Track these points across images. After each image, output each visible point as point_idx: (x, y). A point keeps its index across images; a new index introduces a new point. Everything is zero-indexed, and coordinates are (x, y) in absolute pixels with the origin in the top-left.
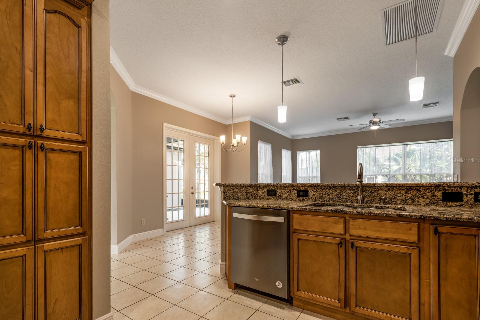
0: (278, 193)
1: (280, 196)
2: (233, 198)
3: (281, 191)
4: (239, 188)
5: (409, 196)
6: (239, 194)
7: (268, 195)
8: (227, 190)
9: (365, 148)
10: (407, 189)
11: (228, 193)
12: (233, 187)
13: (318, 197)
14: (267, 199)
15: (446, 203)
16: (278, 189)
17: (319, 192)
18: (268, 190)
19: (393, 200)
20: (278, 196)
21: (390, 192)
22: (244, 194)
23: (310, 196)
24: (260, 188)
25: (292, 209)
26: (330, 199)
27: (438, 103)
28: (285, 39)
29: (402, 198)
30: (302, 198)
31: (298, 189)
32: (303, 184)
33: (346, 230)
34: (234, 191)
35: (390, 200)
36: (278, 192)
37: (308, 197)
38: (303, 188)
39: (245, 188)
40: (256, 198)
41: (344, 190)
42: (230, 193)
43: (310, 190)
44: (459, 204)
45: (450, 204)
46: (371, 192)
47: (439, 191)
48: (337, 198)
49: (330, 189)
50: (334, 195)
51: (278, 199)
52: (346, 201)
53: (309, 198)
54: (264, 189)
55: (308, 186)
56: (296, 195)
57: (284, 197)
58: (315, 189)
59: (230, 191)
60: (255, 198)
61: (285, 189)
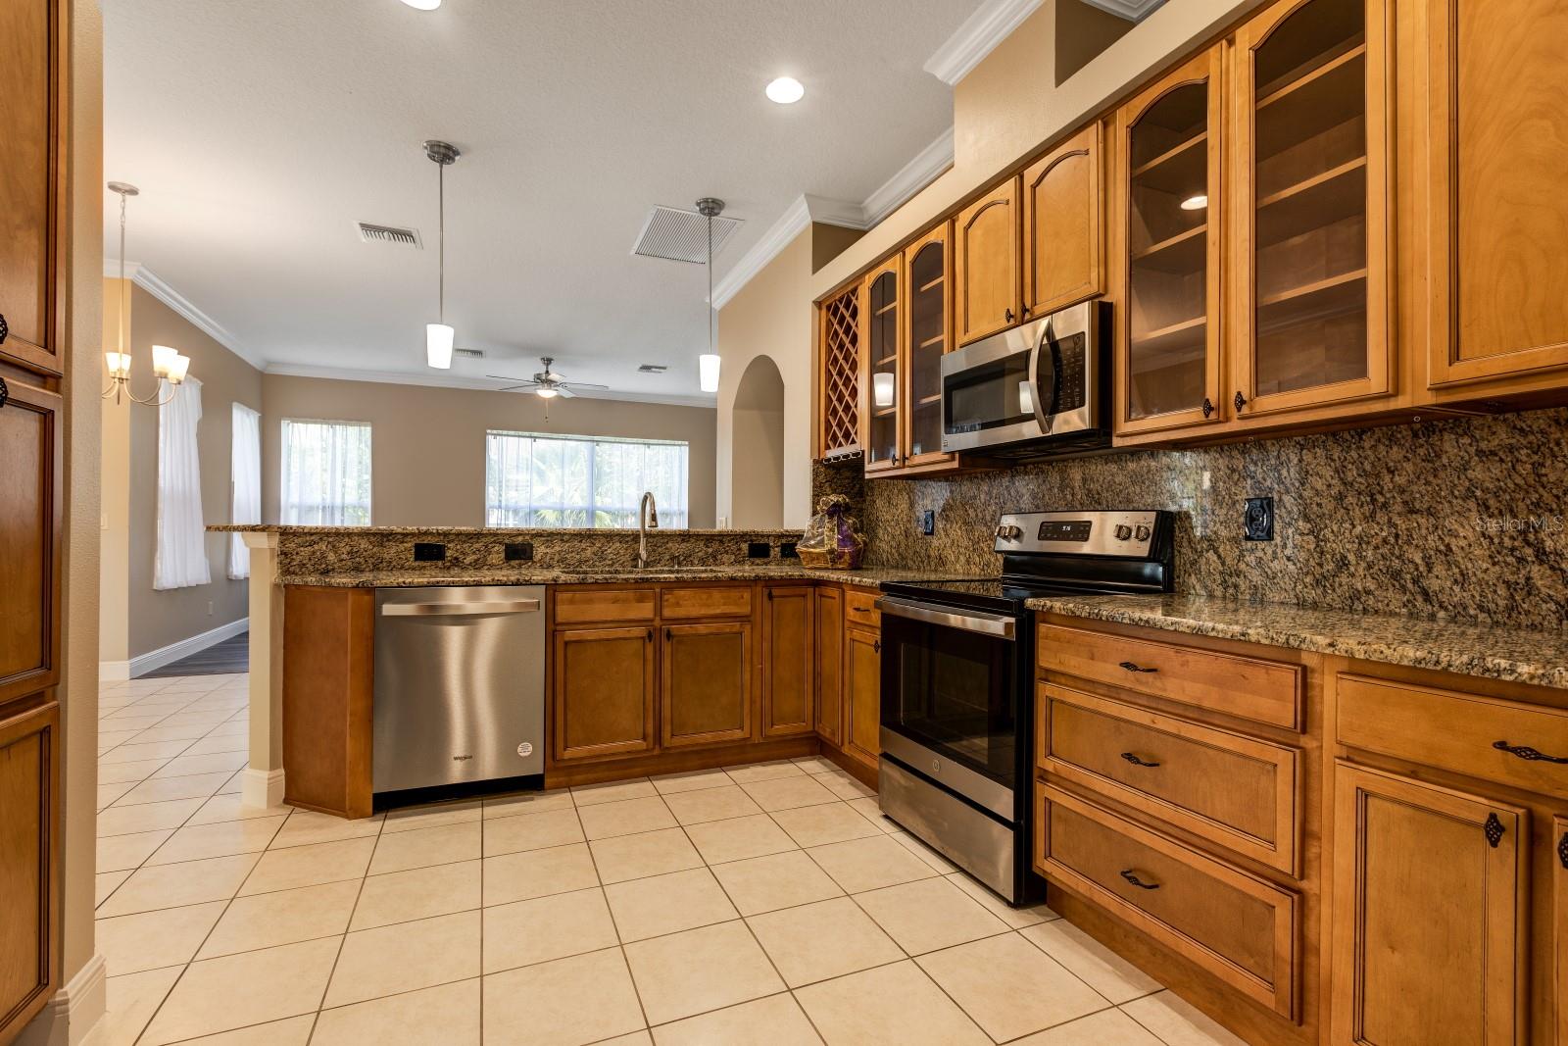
0: (449, 553)
1: (456, 558)
2: (311, 568)
3: (458, 547)
4: (331, 540)
5: (710, 550)
6: (331, 557)
7: (416, 559)
8: (293, 545)
9: (505, 438)
10: (708, 540)
11: (297, 553)
12: (313, 538)
13: (556, 558)
14: (414, 569)
15: (752, 559)
16: (449, 542)
17: (557, 548)
18: (417, 546)
19: (688, 558)
20: (450, 561)
21: (683, 545)
22: (344, 556)
23: (537, 558)
24: (388, 540)
25: (555, 581)
26: (581, 562)
27: (664, 368)
28: (451, 154)
29: (700, 554)
30: (517, 562)
31: (507, 541)
32: (523, 531)
33: (658, 609)
34: (316, 547)
35: (684, 559)
36: (449, 549)
37: (532, 559)
38: (520, 539)
39: (347, 539)
40: (378, 569)
41: (608, 542)
42: (303, 553)
43: (536, 543)
44: (766, 560)
45: (758, 561)
46: (655, 546)
47: (746, 542)
48: (596, 558)
49: (581, 541)
50: (589, 552)
51: (449, 568)
52: (612, 565)
53: (534, 562)
54: (403, 542)
55: (533, 535)
56: (503, 555)
57: (467, 561)
58: (548, 541)
59: (302, 549)
60: (376, 568)
61: (471, 541)
